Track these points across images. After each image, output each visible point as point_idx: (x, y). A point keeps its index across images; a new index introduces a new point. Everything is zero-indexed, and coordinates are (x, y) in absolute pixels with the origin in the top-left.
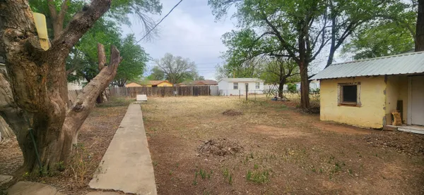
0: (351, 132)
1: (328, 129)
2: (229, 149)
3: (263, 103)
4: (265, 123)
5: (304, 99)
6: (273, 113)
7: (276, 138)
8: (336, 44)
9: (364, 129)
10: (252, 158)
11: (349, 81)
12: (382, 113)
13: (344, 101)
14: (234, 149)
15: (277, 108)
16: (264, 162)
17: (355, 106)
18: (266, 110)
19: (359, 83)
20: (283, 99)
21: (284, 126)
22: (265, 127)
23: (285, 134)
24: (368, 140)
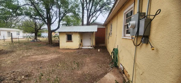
0: (72, 51)
1: (65, 51)
2: (23, 77)
3: (26, 43)
4: (35, 54)
5: (50, 40)
6: (36, 48)
7: (47, 60)
8: (60, 19)
9: (74, 49)
10: (43, 76)
11: (69, 33)
12: (79, 44)
13: (68, 40)
14: (27, 76)
15: (36, 45)
16: (51, 75)
17: (71, 42)
18: (30, 47)
19: (72, 34)
20: (38, 41)
21: (47, 54)
22: (37, 56)
23: (50, 57)
24: (78, 52)
